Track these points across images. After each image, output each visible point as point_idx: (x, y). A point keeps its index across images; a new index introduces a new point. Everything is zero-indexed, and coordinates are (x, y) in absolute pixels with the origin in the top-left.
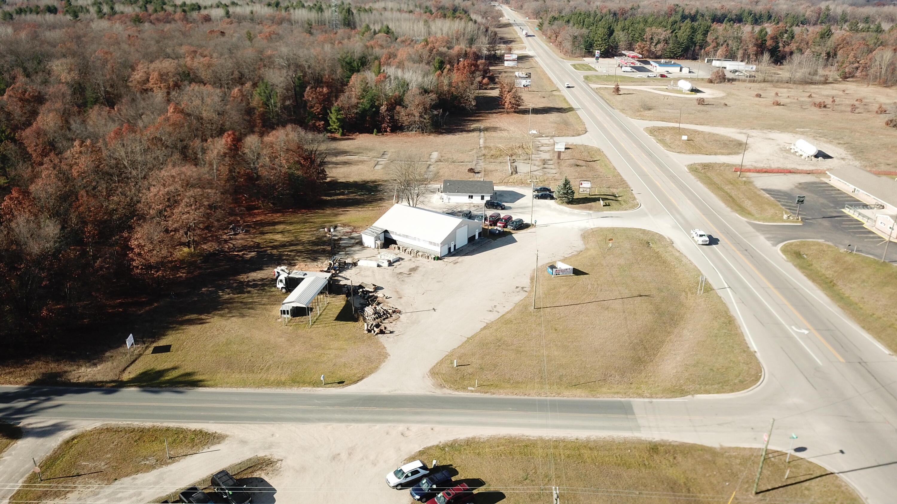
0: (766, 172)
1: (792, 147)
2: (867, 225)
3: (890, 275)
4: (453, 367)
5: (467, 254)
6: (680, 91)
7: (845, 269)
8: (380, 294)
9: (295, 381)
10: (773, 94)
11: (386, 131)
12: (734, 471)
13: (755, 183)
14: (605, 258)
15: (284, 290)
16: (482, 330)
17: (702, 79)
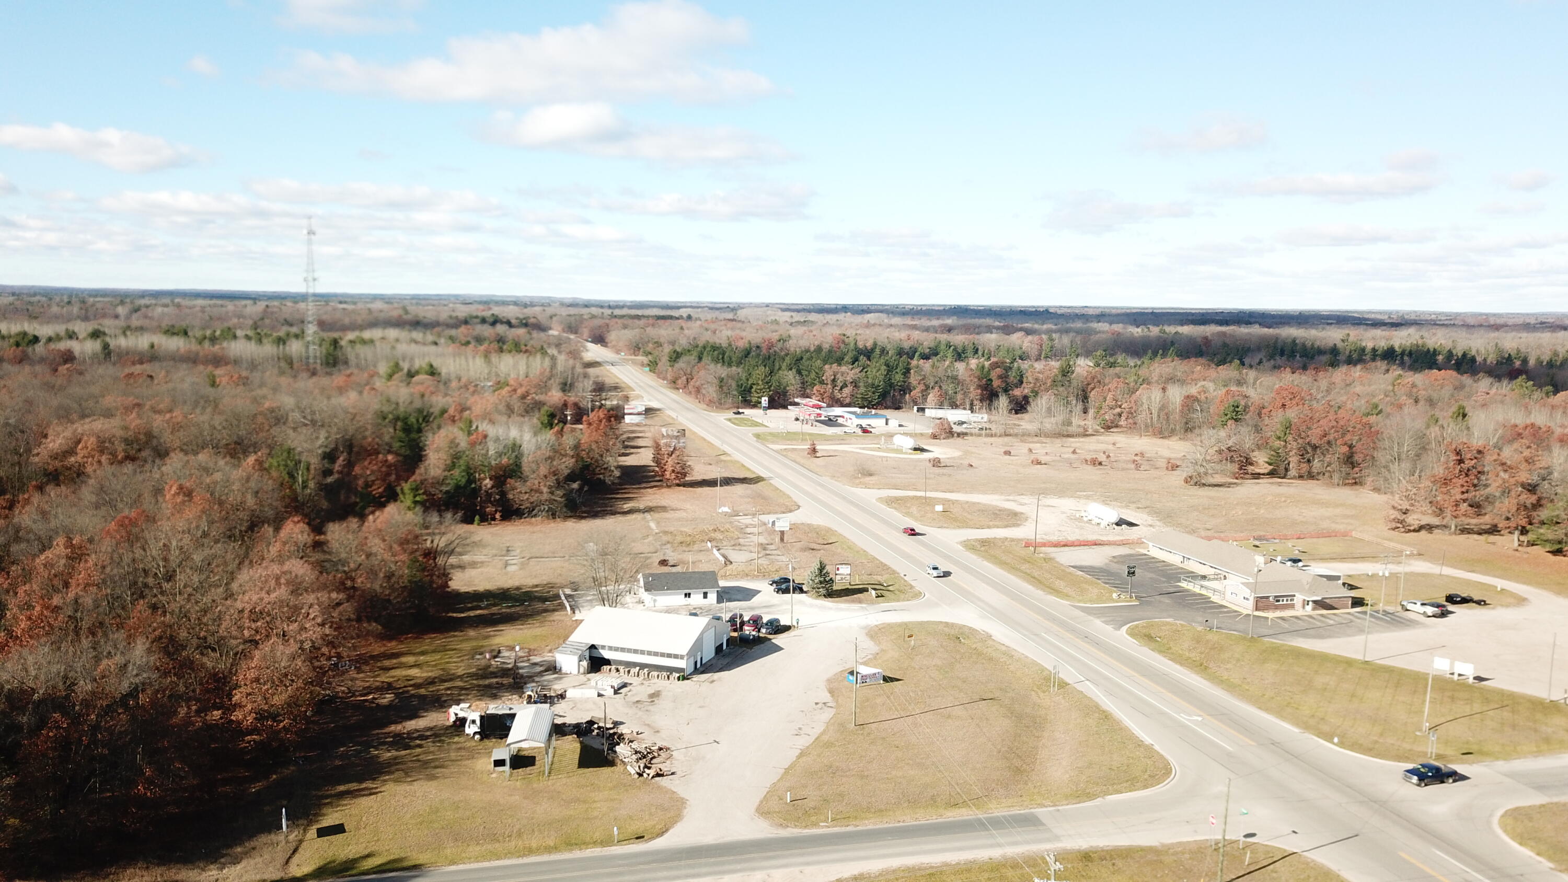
0: (1064, 546)
1: (1083, 514)
2: (1215, 598)
3: (1264, 651)
4: (786, 803)
5: (721, 670)
6: (899, 451)
7: (1211, 649)
8: (622, 729)
9: (570, 844)
10: (1026, 451)
11: (494, 519)
12: (1187, 866)
13: (1058, 560)
14: (912, 659)
15: (477, 737)
16: (799, 757)
17: (922, 434)
